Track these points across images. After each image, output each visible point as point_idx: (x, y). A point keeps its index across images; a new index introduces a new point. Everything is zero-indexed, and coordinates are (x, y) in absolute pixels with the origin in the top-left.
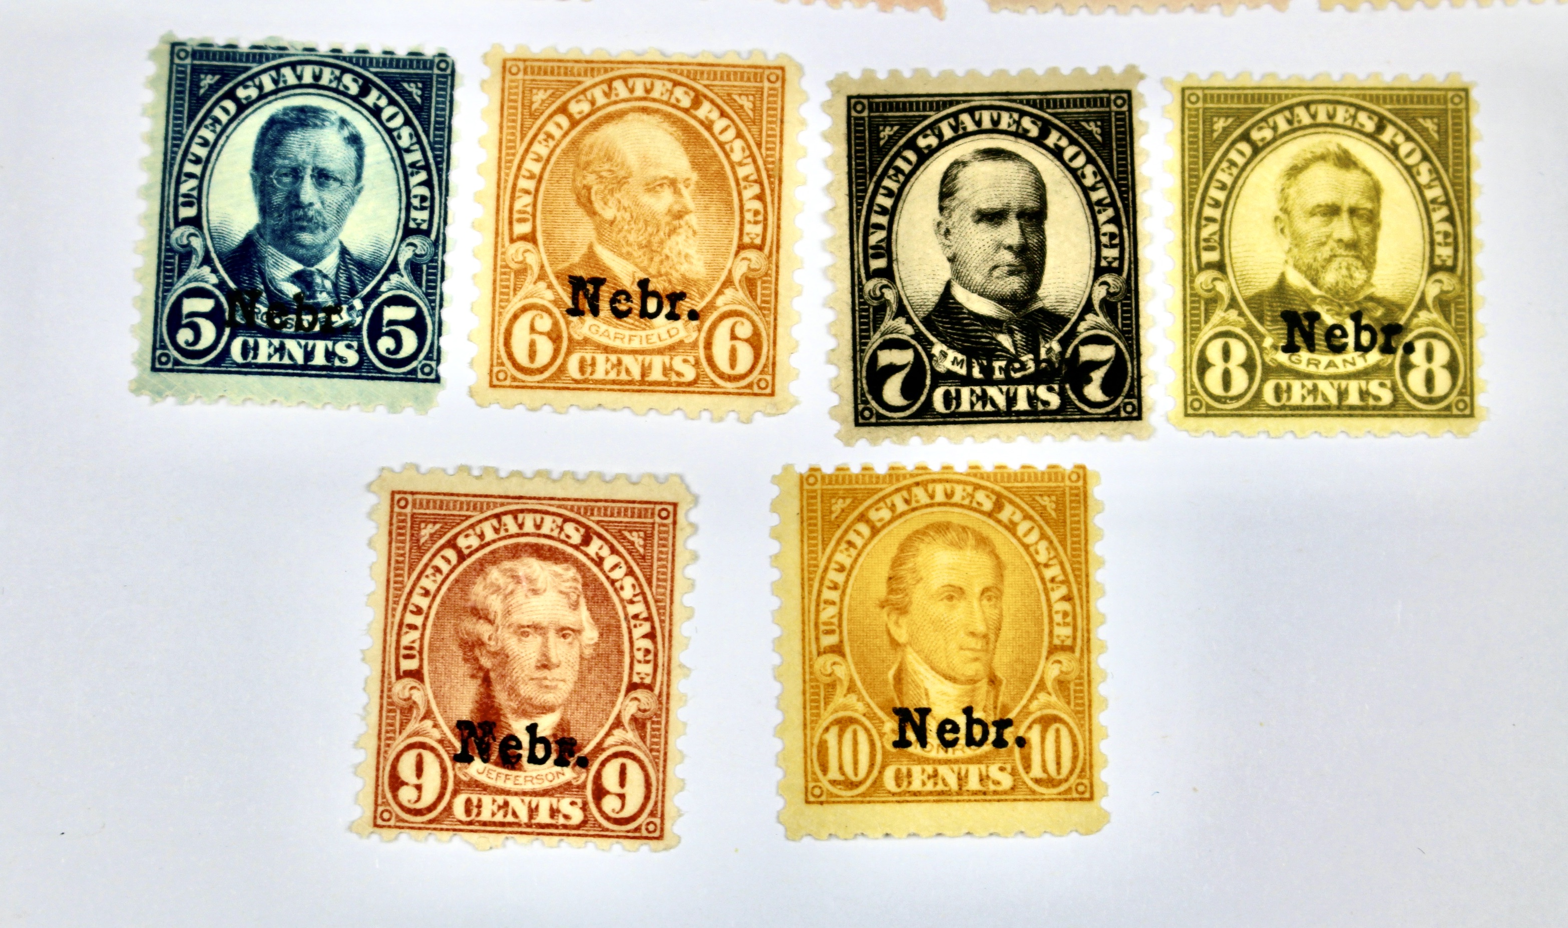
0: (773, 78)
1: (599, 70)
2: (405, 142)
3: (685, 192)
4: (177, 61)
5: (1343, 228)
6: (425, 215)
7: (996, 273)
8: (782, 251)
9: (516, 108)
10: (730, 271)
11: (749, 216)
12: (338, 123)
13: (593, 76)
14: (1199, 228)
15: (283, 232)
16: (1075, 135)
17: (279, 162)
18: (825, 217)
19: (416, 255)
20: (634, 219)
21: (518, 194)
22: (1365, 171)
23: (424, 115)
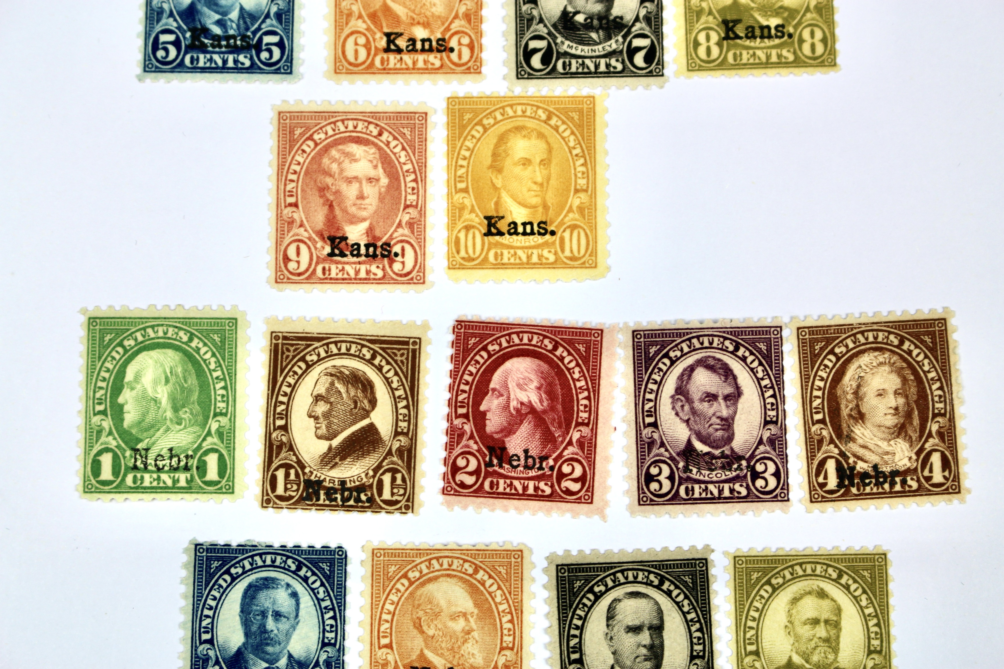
0: (516, 556)
1: (424, 554)
2: (321, 596)
3: (472, 620)
4: (198, 554)
5: (821, 631)
6: (333, 635)
7: (638, 660)
8: (523, 650)
9: (380, 576)
10: (496, 662)
11: (505, 632)
12: (285, 586)
13: (420, 558)
14: (745, 633)
15: (257, 647)
16: (678, 583)
17: (255, 608)
18: (546, 631)
19: (328, 657)
20: (444, 635)
21: (382, 622)
22: (833, 600)
23: (331, 580)
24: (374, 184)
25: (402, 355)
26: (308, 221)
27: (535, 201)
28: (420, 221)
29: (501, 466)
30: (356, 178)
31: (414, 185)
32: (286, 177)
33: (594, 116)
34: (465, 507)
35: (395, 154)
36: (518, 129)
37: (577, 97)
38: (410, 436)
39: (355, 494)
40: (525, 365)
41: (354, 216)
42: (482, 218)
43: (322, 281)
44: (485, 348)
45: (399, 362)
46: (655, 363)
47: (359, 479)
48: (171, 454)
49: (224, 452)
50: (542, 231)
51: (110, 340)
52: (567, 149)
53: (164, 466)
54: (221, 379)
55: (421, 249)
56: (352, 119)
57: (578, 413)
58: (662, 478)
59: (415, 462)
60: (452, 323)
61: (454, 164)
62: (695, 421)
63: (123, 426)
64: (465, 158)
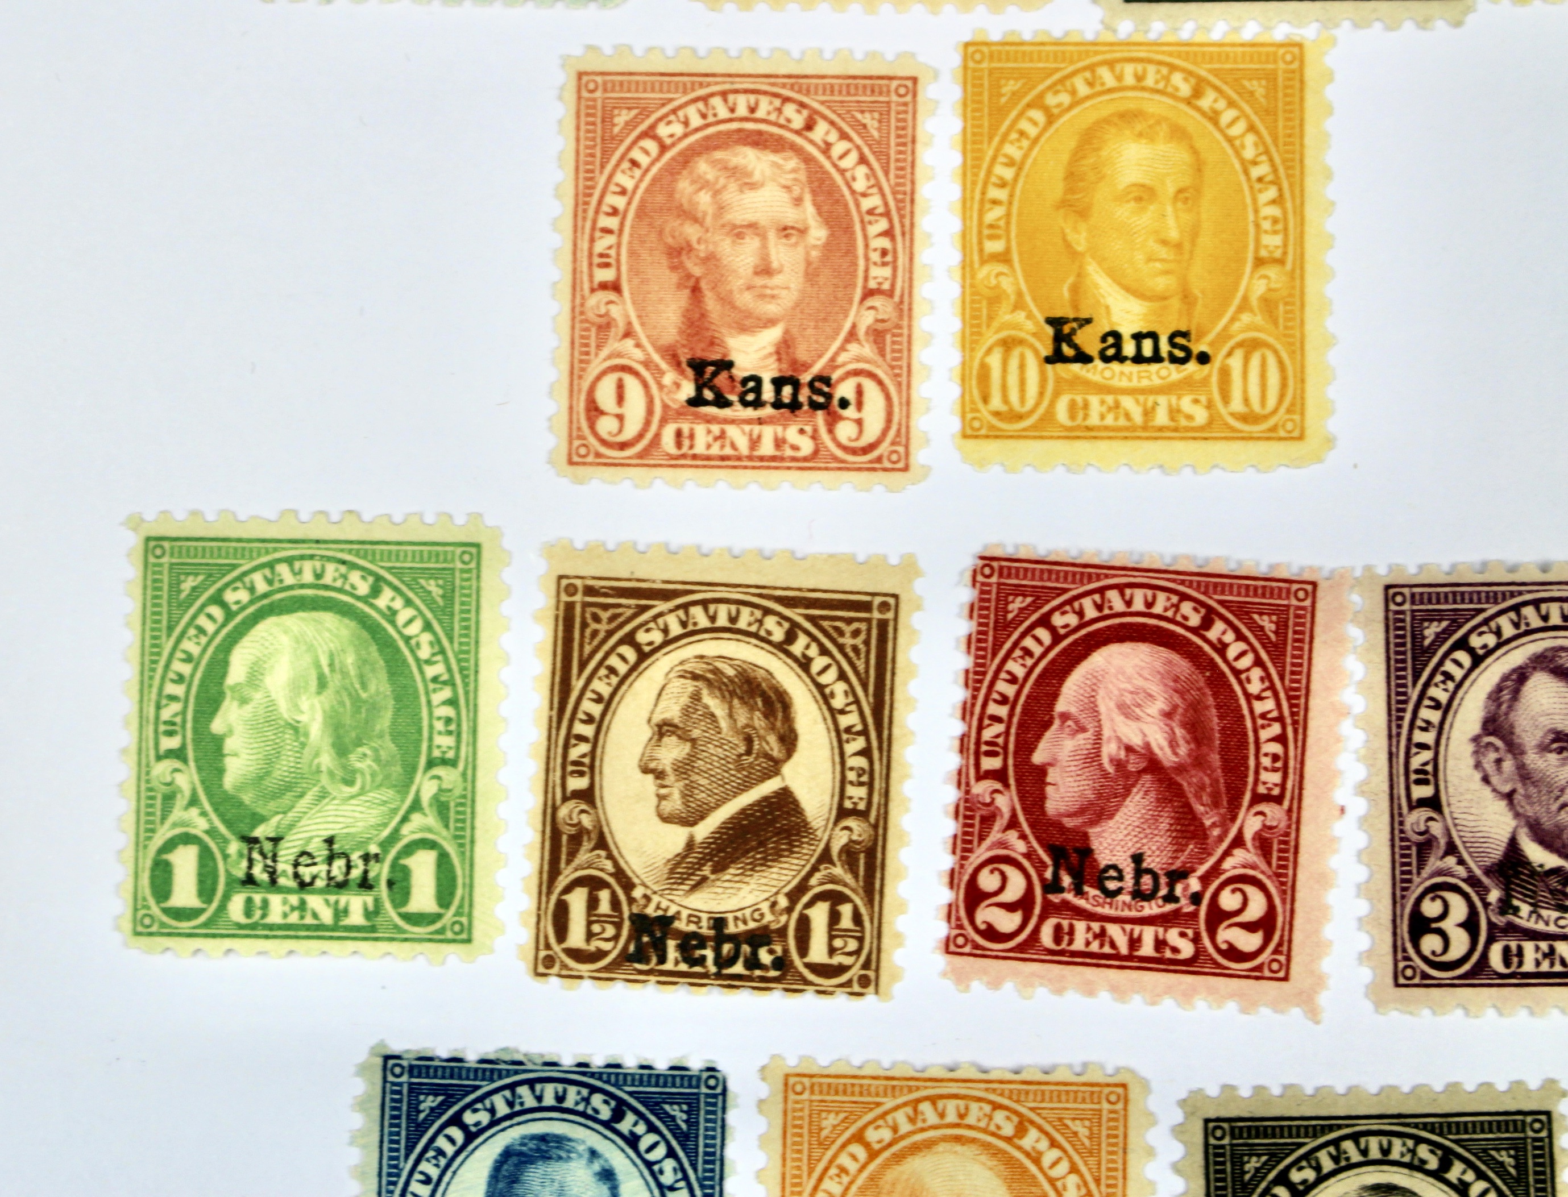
0: (1113, 1098)
1: (901, 1088)
4: (391, 1078)
9: (801, 1135)
12: (587, 1155)
13: (894, 1096)
16: (1483, 1167)
23: (691, 1144)
24: (793, 240)
25: (856, 633)
26: (642, 324)
27: (1161, 283)
28: (899, 327)
29: (1079, 892)
30: (752, 226)
31: (885, 243)
32: (594, 222)
33: (1302, 90)
34: (995, 984)
35: (842, 172)
36: (1127, 117)
37: (1262, 45)
38: (872, 818)
39: (746, 949)
40: (1137, 661)
41: (748, 314)
42: (1041, 319)
43: (675, 461)
44: (1045, 621)
45: (848, 650)
46: (1435, 660)
47: (756, 916)
48: (331, 850)
49: (451, 849)
50: (1179, 354)
51: (194, 589)
52: (1238, 166)
53: (314, 878)
54: (445, 683)
55: (900, 392)
56: (746, 91)
57: (1257, 773)
58: (1447, 925)
59: (882, 879)
60: (968, 562)
61: (977, 196)
62: (1528, 797)
63: (221, 786)
64: (1002, 184)
